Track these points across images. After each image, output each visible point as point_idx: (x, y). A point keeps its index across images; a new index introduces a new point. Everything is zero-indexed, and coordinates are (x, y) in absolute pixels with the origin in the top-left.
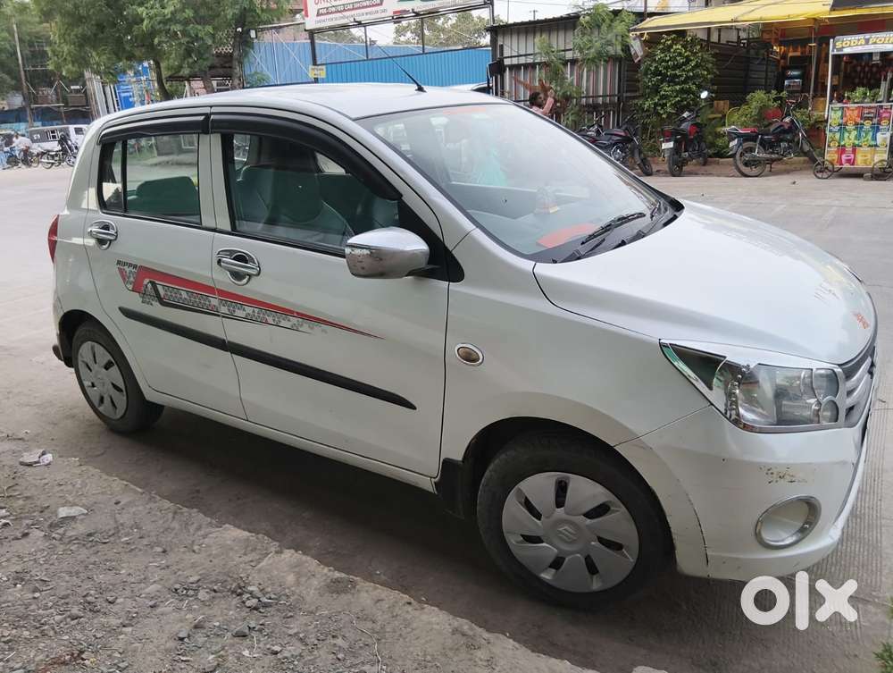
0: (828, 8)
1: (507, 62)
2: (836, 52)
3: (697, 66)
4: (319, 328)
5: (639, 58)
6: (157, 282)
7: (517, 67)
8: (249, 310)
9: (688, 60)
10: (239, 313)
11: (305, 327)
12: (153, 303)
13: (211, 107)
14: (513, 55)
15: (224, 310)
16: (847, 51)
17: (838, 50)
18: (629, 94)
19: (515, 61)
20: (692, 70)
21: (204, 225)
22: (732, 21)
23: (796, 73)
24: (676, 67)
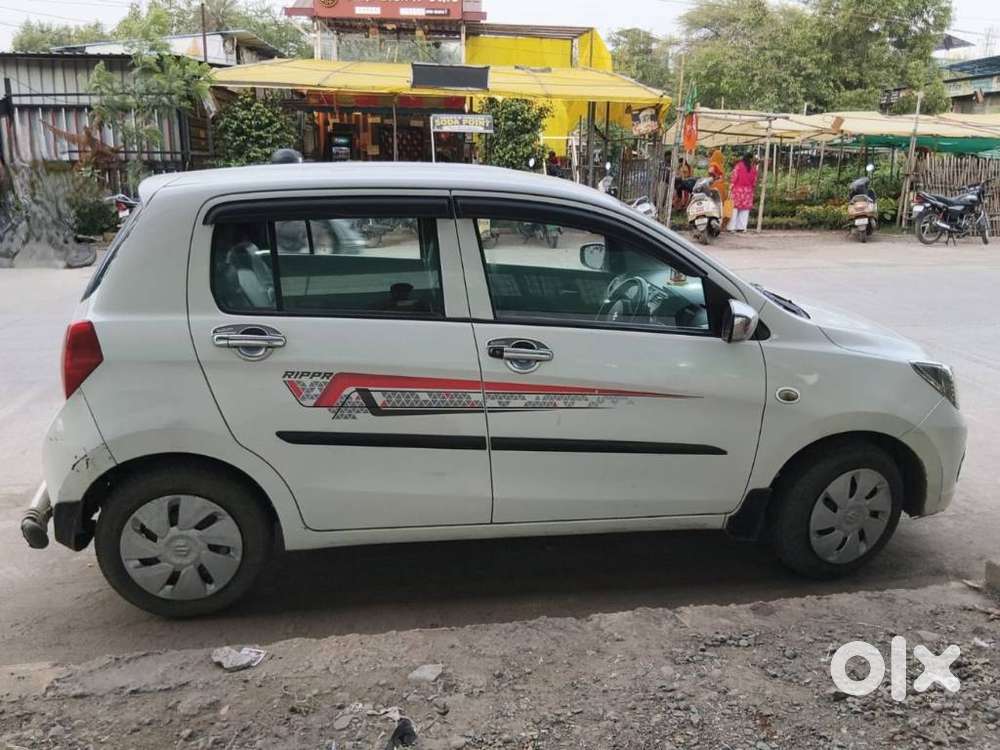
0: (409, 85)
1: (15, 101)
2: (437, 130)
3: (282, 129)
4: (622, 401)
5: (213, 114)
6: (370, 389)
7: (32, 109)
8: (531, 398)
9: (271, 123)
10: (513, 403)
11: (607, 402)
12: (357, 415)
13: (450, 190)
14: (22, 92)
15: (492, 403)
16: (446, 129)
17: (438, 127)
18: (196, 153)
19: (26, 101)
20: (276, 132)
21: (448, 315)
22: (319, 86)
23: (342, 141)
24: (259, 128)
